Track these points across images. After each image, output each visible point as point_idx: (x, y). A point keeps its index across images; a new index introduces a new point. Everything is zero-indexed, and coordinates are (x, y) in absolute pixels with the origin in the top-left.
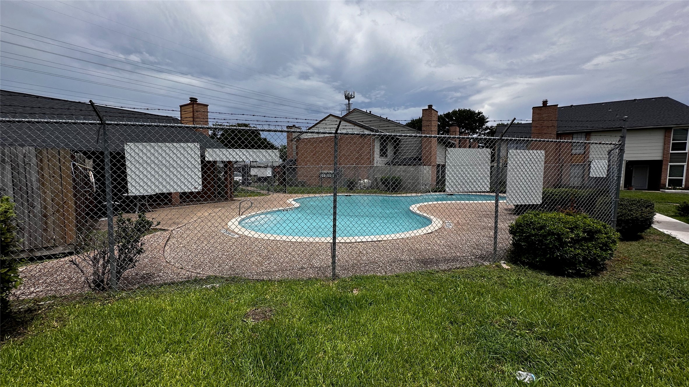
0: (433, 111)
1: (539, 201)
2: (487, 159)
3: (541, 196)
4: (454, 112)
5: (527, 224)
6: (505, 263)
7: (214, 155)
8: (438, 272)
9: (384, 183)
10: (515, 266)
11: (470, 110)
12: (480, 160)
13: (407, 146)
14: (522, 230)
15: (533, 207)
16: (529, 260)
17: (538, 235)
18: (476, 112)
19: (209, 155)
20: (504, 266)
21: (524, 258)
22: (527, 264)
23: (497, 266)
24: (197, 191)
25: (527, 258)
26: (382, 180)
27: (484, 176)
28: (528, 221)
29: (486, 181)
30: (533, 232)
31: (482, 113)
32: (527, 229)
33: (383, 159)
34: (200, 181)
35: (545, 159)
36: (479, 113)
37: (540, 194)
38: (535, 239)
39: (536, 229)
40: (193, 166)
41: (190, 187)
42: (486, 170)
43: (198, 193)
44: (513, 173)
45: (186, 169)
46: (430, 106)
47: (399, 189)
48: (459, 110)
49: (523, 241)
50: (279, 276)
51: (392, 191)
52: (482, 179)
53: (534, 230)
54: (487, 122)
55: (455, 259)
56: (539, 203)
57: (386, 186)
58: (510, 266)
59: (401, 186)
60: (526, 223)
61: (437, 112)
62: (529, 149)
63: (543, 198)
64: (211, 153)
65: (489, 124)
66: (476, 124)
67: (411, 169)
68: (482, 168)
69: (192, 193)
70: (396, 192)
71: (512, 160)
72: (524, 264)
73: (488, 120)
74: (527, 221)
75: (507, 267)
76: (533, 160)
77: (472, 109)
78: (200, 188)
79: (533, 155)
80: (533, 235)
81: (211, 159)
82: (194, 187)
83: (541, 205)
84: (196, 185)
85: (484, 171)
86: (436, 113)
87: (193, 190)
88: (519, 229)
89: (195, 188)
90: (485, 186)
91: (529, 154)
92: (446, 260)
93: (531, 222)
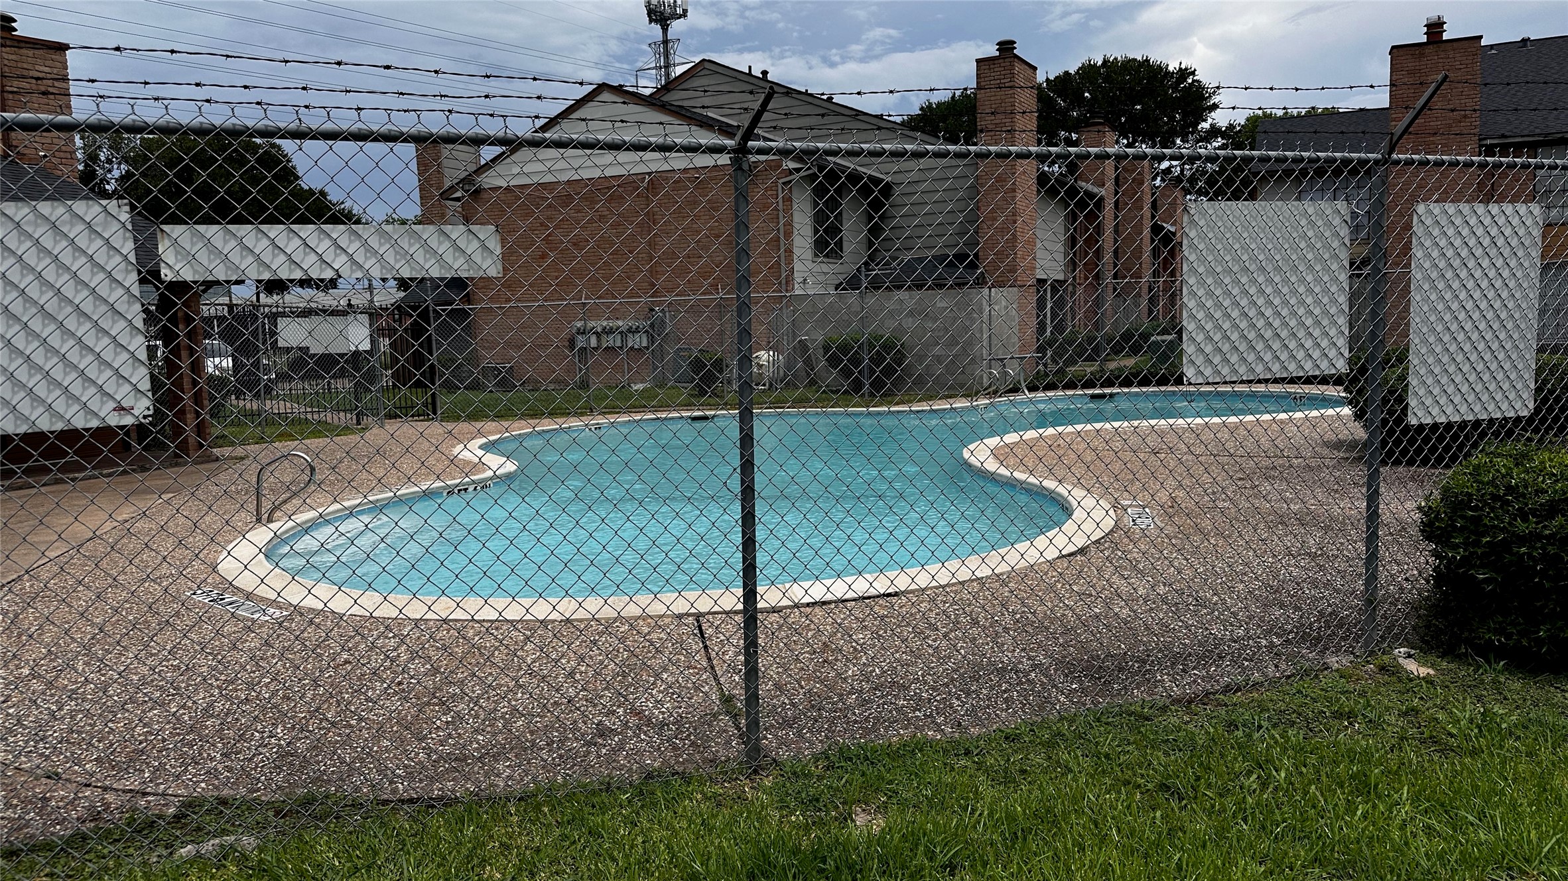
0: (1018, 67)
1: (1524, 405)
2: (1335, 244)
3: (1533, 386)
4: (1088, 70)
5: (1495, 497)
6: (1410, 656)
7: (203, 257)
8: (1164, 709)
9: (833, 361)
10: (1451, 666)
11: (1147, 61)
12: (1311, 246)
13: (915, 209)
14: (1477, 520)
15: (1505, 428)
16: (1509, 637)
17: (1539, 537)
18: (1171, 69)
19: (177, 253)
20: (1411, 666)
21: (1489, 631)
22: (1501, 653)
23: (1382, 669)
24: (128, 420)
25: (1500, 631)
26: (826, 348)
27: (1326, 312)
28: (1497, 487)
29: (1333, 332)
30: (1521, 526)
31: (1193, 73)
32: (1497, 518)
33: (825, 268)
34: (141, 377)
35: (1544, 237)
36: (1184, 73)
37: (1526, 376)
38: (1530, 555)
39: (1533, 512)
40: (104, 308)
41: (94, 405)
42: (1334, 289)
43: (140, 430)
44: (1433, 297)
45: (71, 324)
46: (1006, 47)
47: (899, 383)
48: (1105, 62)
49: (1482, 566)
50: (509, 777)
51: (872, 395)
52: (1318, 323)
53: (1525, 520)
54: (1215, 107)
55: (1210, 653)
56: (1525, 413)
57: (846, 373)
58: (1432, 666)
59: (908, 371)
60: (1492, 494)
61: (1035, 69)
62: (1487, 200)
63: (1538, 390)
64: (188, 246)
65: (1220, 118)
66: (1172, 118)
67: (941, 301)
68: (1318, 280)
69: (105, 433)
70: (888, 397)
71: (1428, 243)
72: (1488, 652)
73: (1215, 99)
74: (1492, 483)
75: (1424, 671)
76: (1500, 242)
77: (1156, 57)
78: (143, 407)
79: (1501, 221)
80: (1522, 540)
81: (188, 275)
82: (113, 405)
83: (1530, 420)
84: (122, 393)
85: (1326, 291)
86: (1030, 71)
87: (114, 420)
88: (1463, 517)
89: (120, 409)
90: (1332, 353)
91: (1487, 221)
92: (1177, 660)
93: (1510, 489)
